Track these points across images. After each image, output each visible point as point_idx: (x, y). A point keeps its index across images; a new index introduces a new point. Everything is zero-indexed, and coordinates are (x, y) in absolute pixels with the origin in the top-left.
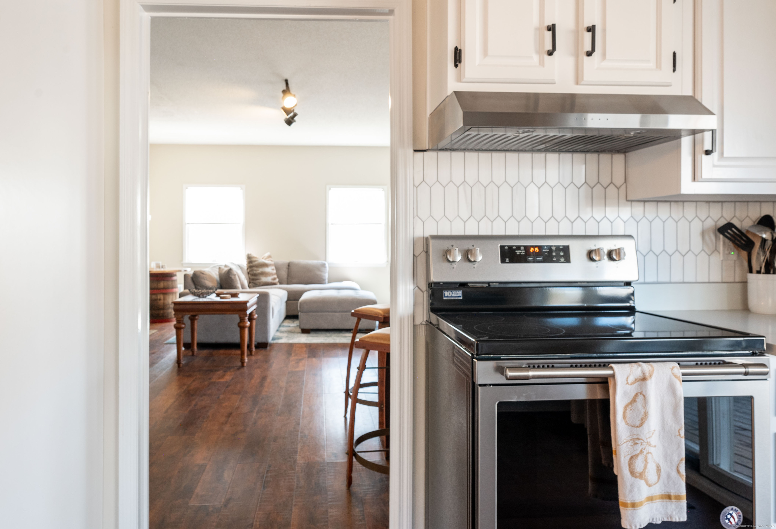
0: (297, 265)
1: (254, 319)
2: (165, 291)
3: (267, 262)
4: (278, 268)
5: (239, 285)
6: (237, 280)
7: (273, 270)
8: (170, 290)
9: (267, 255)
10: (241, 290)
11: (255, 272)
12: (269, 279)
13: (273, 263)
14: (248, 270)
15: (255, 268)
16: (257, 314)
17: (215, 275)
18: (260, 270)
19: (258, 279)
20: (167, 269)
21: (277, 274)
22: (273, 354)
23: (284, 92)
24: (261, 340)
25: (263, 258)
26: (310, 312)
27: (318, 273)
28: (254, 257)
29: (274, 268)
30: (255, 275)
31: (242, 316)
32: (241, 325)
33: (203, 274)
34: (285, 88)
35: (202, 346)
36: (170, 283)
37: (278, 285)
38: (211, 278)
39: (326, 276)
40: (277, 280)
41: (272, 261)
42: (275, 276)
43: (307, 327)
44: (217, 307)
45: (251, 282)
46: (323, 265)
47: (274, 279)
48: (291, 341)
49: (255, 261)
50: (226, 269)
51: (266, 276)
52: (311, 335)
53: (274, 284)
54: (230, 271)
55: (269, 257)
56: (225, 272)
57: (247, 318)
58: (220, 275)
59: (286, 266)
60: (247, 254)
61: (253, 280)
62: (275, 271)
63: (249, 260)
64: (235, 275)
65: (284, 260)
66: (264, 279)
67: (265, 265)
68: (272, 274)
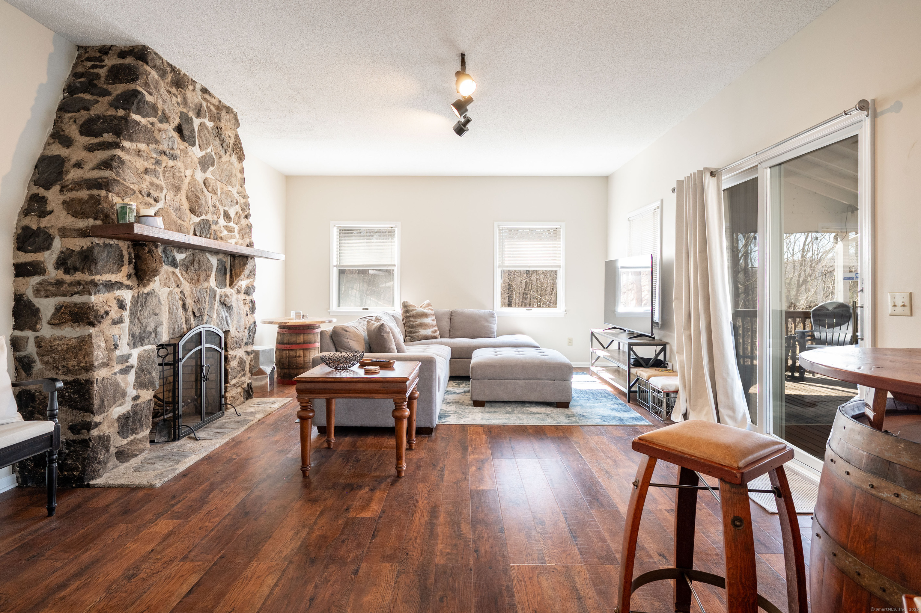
0: (461, 314)
1: (415, 399)
2: (304, 346)
3: (426, 311)
4: (438, 318)
5: (394, 346)
6: (391, 340)
7: (433, 320)
8: (311, 345)
9: (426, 302)
10: (396, 354)
11: (412, 323)
12: (428, 332)
13: (432, 312)
14: (404, 321)
15: (412, 319)
16: (418, 390)
17: (362, 331)
18: (419, 321)
19: (416, 332)
20: (308, 321)
21: (438, 325)
22: (440, 445)
23: (458, 73)
24: (423, 424)
25: (421, 307)
26: (484, 379)
27: (486, 324)
28: (411, 306)
29: (434, 318)
30: (412, 327)
31: (398, 401)
32: (397, 414)
33: (346, 331)
34: (459, 68)
35: (342, 431)
36: (312, 336)
37: (439, 340)
38: (356, 336)
39: (495, 328)
40: (438, 333)
41: (432, 310)
42: (436, 328)
43: (481, 398)
44: (360, 386)
45: (408, 335)
46: (492, 315)
47: (435, 332)
48: (462, 422)
49: (413, 310)
50: (377, 324)
51: (425, 329)
52: (487, 409)
53: (435, 337)
54: (381, 328)
55: (429, 305)
56: (375, 328)
57: (406, 403)
58: (369, 332)
59: (448, 316)
60: (402, 301)
61: (410, 333)
62: (435, 323)
63: (406, 309)
64: (388, 333)
65: (446, 308)
66: (423, 332)
67: (424, 315)
68: (433, 326)
